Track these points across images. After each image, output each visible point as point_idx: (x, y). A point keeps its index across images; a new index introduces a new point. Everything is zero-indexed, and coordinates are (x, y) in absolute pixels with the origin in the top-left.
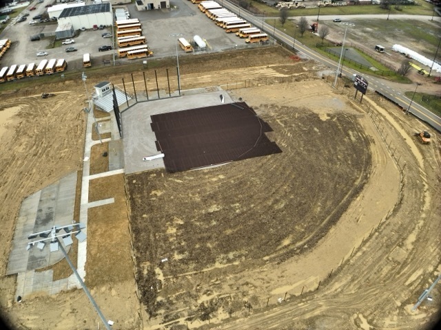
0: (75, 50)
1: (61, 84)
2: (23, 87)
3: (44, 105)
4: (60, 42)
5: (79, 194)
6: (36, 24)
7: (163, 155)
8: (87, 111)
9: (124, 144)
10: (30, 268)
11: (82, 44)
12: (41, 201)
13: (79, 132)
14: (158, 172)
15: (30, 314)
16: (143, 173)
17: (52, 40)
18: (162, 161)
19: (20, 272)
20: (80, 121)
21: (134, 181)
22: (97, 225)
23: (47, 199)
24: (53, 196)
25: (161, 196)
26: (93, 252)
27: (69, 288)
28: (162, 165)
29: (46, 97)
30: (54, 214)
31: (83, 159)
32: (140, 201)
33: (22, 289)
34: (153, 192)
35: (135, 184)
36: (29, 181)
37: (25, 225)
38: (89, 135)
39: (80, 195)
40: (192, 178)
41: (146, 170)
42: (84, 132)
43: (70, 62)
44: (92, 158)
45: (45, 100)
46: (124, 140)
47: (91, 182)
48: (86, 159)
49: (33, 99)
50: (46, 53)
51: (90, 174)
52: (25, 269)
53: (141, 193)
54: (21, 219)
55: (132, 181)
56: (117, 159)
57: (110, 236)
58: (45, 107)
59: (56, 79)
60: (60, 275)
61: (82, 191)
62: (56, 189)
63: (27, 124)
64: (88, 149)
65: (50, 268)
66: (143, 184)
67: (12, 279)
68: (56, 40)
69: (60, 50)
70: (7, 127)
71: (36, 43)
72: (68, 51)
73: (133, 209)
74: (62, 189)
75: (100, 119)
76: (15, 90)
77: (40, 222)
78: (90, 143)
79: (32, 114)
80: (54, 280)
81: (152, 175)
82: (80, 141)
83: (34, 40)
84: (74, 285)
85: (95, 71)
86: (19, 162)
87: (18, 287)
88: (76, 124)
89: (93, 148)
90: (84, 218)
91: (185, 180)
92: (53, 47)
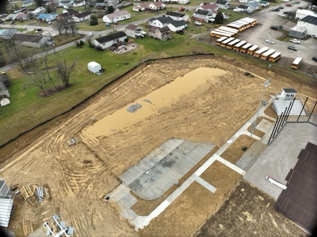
0: (295, 50)
1: (264, 71)
2: (239, 59)
3: (241, 80)
4: (290, 38)
5: (201, 164)
6: (283, 18)
7: (285, 188)
8: (264, 104)
9: (266, 151)
10: (131, 186)
11: (304, 48)
12: (177, 148)
13: (244, 116)
14: (267, 199)
15: (102, 213)
16: (256, 189)
17: (285, 34)
18: (280, 193)
19: (125, 183)
20: (253, 108)
21: (243, 190)
22: (187, 199)
23: (181, 150)
24: (186, 151)
25: (249, 222)
26: (166, 216)
27: (131, 223)
28: (276, 195)
29: (247, 74)
30: (174, 165)
31: (228, 140)
32: (230, 210)
33: (115, 194)
34: (246, 213)
35: (241, 192)
36: (185, 128)
37: (155, 156)
38: (248, 124)
39: (200, 166)
40: (288, 231)
41: (260, 188)
42: (248, 119)
43: (284, 58)
44: (234, 144)
45: (245, 77)
46: (269, 147)
47: (216, 162)
48: (230, 142)
49: (239, 71)
50: (273, 42)
51: (221, 156)
52: (128, 183)
53: (238, 204)
54: (158, 150)
55: (242, 188)
56: (249, 159)
57: (186, 216)
58: (240, 82)
59: (264, 66)
60: (137, 208)
61: (204, 164)
62: (192, 147)
63: (220, 87)
64: (237, 135)
65: (138, 198)
66: (246, 198)
67: (118, 182)
68: (288, 36)
69: (285, 45)
70: (207, 82)
71: (273, 31)
72: (289, 48)
73: (219, 212)
74: (195, 151)
75: (268, 117)
76: (233, 59)
77: (163, 162)
78: (244, 131)
79: (229, 82)
80: (131, 208)
81: (260, 197)
82: (239, 124)
83: (273, 28)
84: (136, 224)
85: (296, 74)
86: (192, 111)
87: (115, 191)
88: (248, 108)
89: (242, 137)
90: (186, 185)
91: (281, 228)
92: (281, 40)
